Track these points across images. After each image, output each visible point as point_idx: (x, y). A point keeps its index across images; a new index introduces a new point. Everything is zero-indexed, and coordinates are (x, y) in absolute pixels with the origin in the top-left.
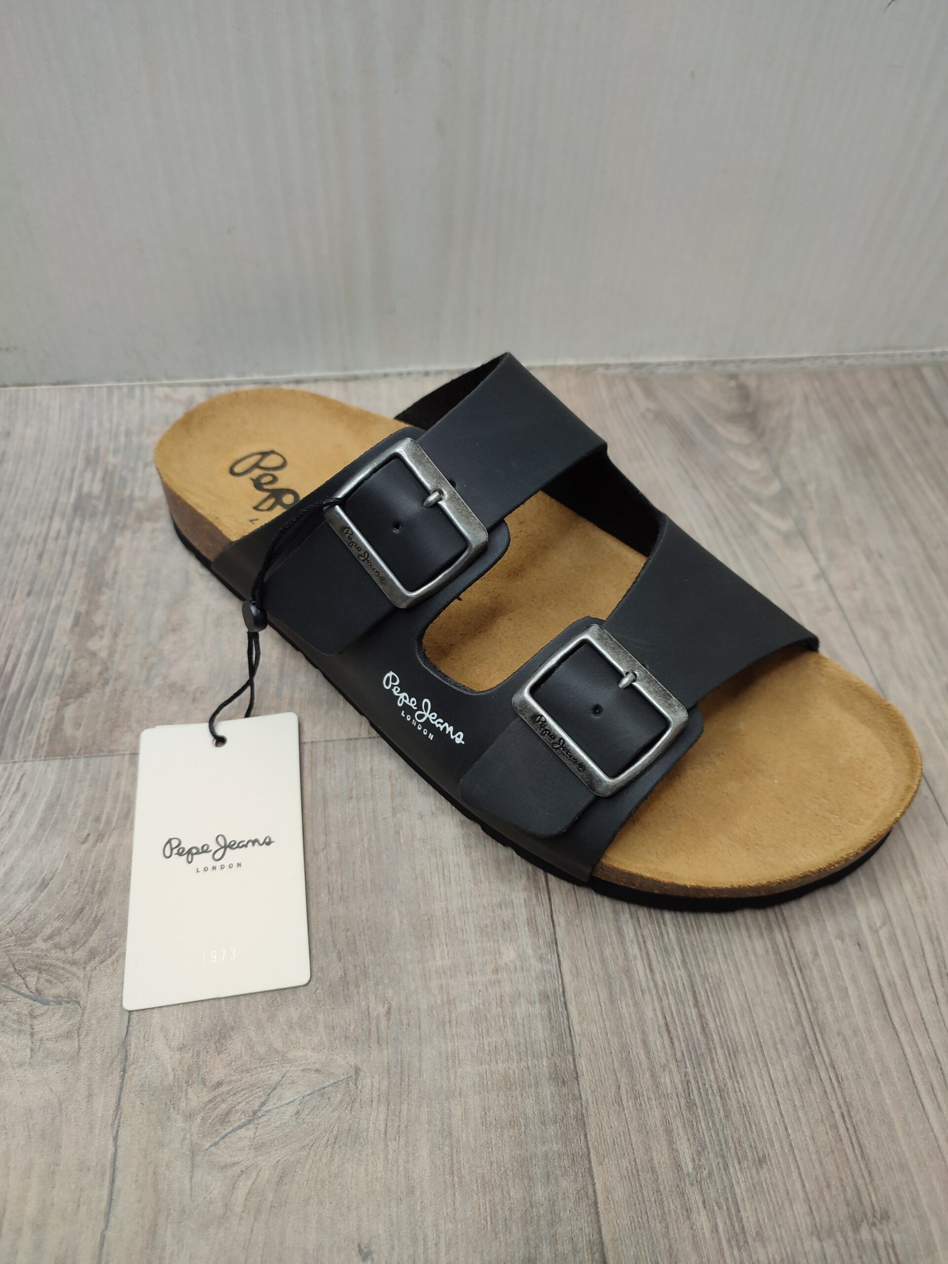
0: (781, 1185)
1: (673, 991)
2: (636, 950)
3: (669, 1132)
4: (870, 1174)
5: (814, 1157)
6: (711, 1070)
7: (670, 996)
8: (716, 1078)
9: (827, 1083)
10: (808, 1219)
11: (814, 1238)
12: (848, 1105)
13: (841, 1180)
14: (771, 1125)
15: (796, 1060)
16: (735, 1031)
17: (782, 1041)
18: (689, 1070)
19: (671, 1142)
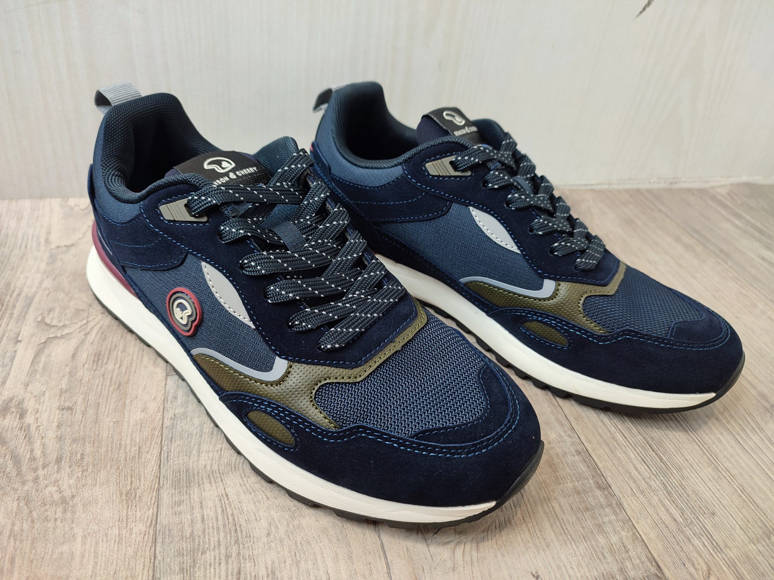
0: (726, 522)
1: (639, 446)
2: (614, 429)
3: (664, 506)
4: (765, 514)
5: (736, 509)
6: (672, 477)
7: (639, 448)
8: (677, 481)
9: (728, 478)
10: (746, 536)
11: (752, 545)
12: (743, 487)
13: (753, 518)
14: (711, 498)
15: (710, 470)
16: (677, 460)
17: (700, 462)
18: (662, 478)
19: (667, 510)
